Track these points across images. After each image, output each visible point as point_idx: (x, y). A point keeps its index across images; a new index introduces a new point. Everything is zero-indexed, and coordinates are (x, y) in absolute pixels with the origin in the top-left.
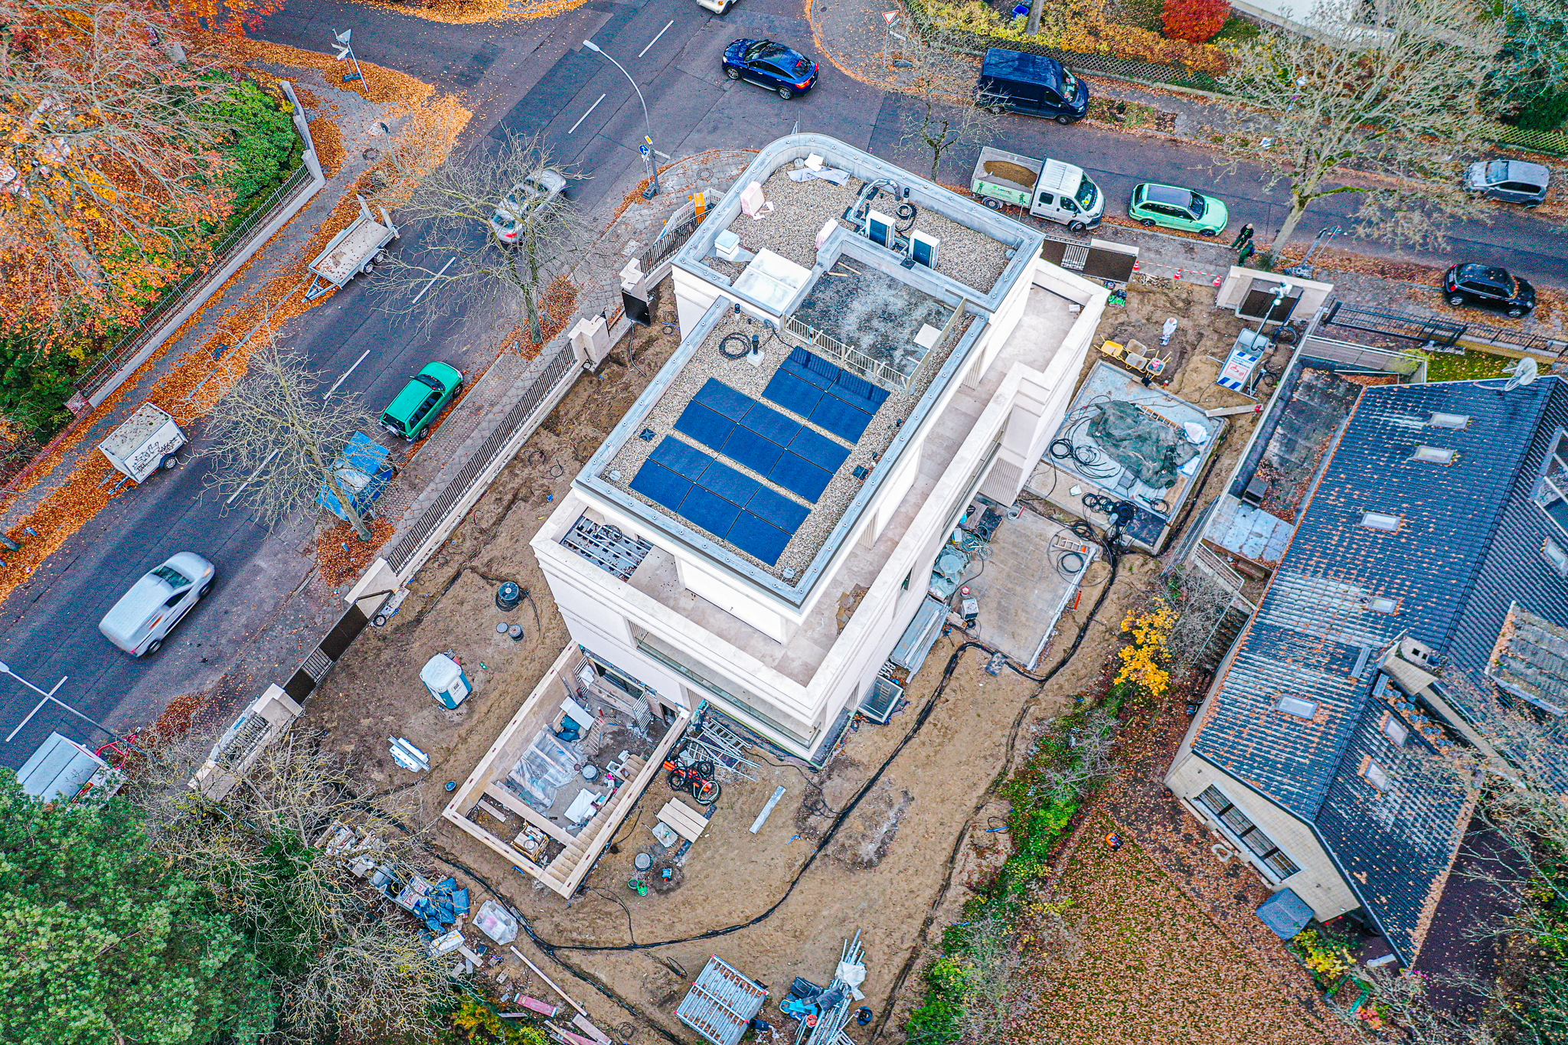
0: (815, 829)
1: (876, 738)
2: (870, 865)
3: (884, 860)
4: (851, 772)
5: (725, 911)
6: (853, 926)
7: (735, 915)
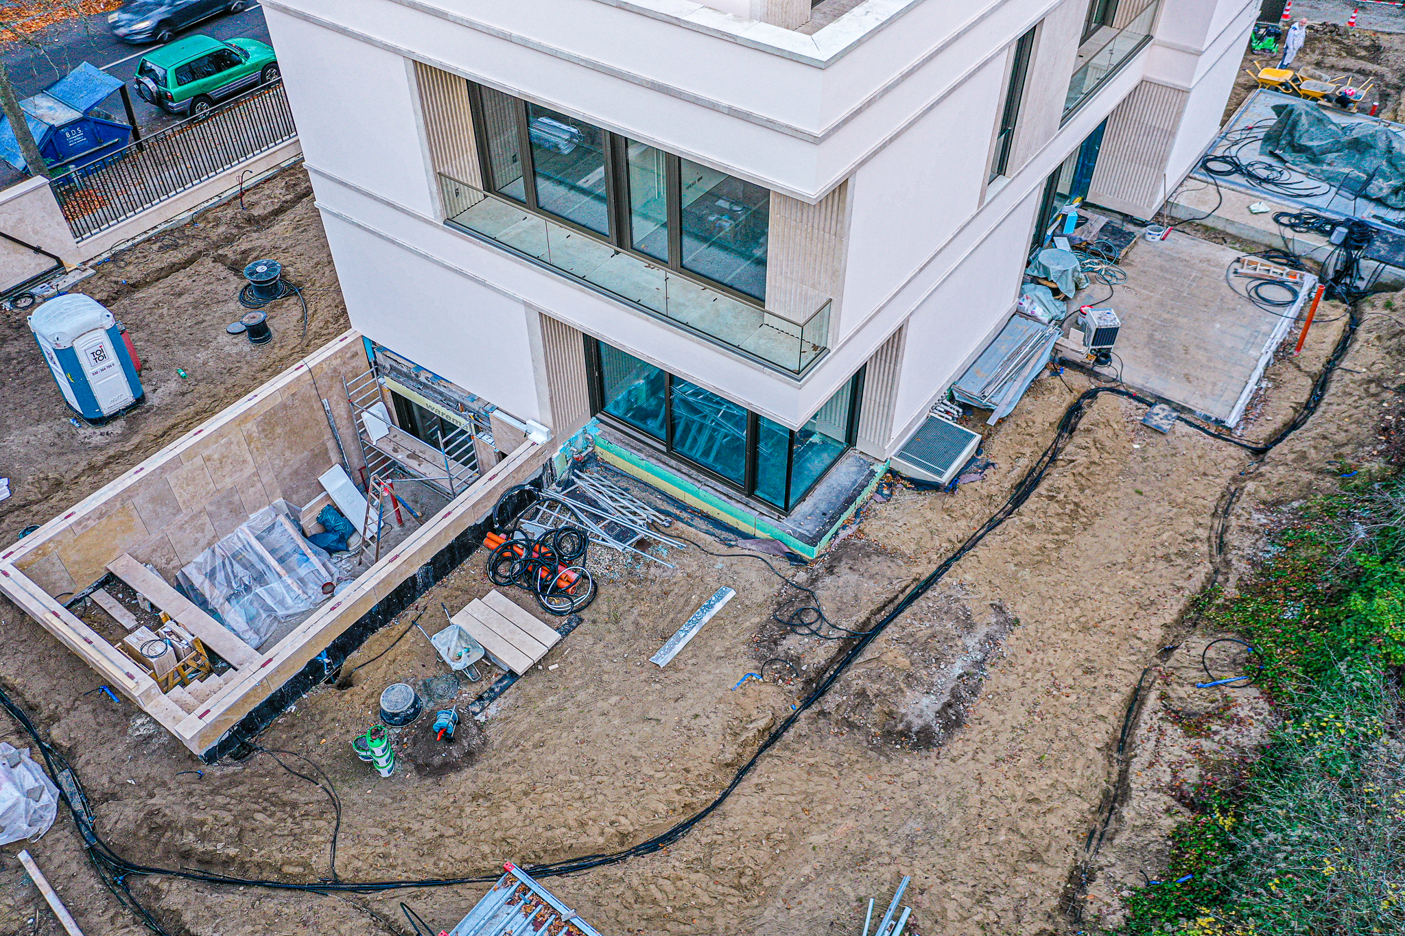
0: (797, 660)
1: (929, 515)
2: (924, 740)
3: (958, 735)
4: (876, 564)
5: (571, 816)
6: (887, 874)
7: (594, 830)
